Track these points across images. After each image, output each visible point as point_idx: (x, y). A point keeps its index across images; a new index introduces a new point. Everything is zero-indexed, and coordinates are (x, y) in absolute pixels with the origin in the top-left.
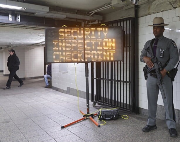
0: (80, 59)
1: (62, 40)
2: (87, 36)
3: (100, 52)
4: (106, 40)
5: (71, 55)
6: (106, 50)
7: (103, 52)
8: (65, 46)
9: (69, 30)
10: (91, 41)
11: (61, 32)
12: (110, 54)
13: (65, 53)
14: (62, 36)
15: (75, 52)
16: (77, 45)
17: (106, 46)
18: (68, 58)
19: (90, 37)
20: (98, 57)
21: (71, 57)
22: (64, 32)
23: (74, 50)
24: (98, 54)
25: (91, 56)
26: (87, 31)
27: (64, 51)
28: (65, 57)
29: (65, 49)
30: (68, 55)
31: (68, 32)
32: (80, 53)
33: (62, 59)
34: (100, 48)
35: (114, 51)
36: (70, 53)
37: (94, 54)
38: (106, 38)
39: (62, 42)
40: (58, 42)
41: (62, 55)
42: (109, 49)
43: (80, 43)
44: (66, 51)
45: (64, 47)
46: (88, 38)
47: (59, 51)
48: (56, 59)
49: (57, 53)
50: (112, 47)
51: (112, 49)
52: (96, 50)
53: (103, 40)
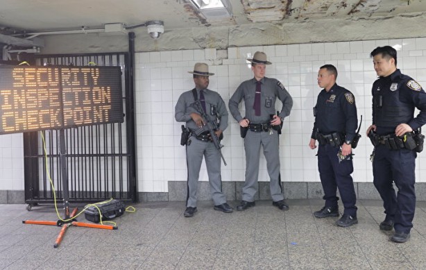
0: (55, 123)
1: (19, 90)
2: (65, 82)
3: (88, 109)
4: (96, 89)
5: (37, 116)
6: (97, 105)
7: (92, 108)
8: (27, 100)
9: (32, 70)
10: (72, 90)
11: (18, 74)
12: (104, 111)
13: (27, 113)
14: (19, 81)
15: (46, 112)
16: (48, 98)
17: (97, 98)
18: (33, 123)
19: (71, 83)
20: (85, 118)
21: (38, 119)
22: (23, 75)
23: (44, 108)
24: (84, 113)
25: (73, 117)
26: (66, 74)
27: (24, 110)
28: (27, 120)
29: (26, 106)
30: (32, 116)
31: (30, 74)
32: (54, 113)
33: (21, 125)
34: (87, 101)
35: (109, 107)
36: (35, 112)
37: (78, 113)
38: (96, 86)
39: (19, 93)
40: (12, 92)
41: (20, 116)
42: (102, 104)
43: (54, 94)
44: (27, 109)
45: (23, 102)
46: (67, 86)
47: (13, 110)
48: (8, 125)
49: (10, 114)
50: (106, 100)
51: (107, 103)
52: (81, 105)
53: (92, 89)
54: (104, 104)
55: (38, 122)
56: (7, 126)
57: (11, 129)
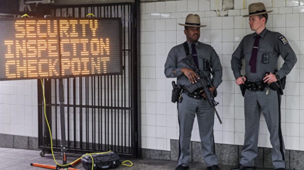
0: (53, 72)
1: (20, 40)
2: (64, 33)
3: (86, 60)
4: (95, 40)
5: (37, 65)
6: (95, 57)
7: (90, 60)
8: (27, 50)
9: (33, 22)
10: (70, 41)
11: (20, 26)
12: (102, 63)
13: (27, 62)
14: (21, 32)
15: (45, 61)
16: (47, 49)
17: (95, 49)
18: (32, 72)
19: (69, 34)
20: (82, 69)
21: (37, 68)
22: (24, 26)
23: (43, 58)
24: (82, 64)
25: (70, 67)
26: (64, 25)
27: (25, 59)
28: (27, 69)
29: (27, 55)
30: (32, 65)
31: (31, 26)
32: (53, 63)
33: (22, 73)
34: (85, 53)
35: (108, 59)
36: (35, 62)
37: (76, 64)
38: (94, 37)
39: (21, 43)
40: (15, 42)
41: (21, 65)
42: (100, 56)
43: (52, 45)
44: (27, 59)
45: (24, 51)
46: (65, 37)
47: (15, 59)
49: (12, 62)
50: (105, 51)
51: (105, 55)
52: (79, 56)
53: (90, 40)
54: (102, 56)
55: (37, 71)
56: (10, 73)
57: (13, 76)
